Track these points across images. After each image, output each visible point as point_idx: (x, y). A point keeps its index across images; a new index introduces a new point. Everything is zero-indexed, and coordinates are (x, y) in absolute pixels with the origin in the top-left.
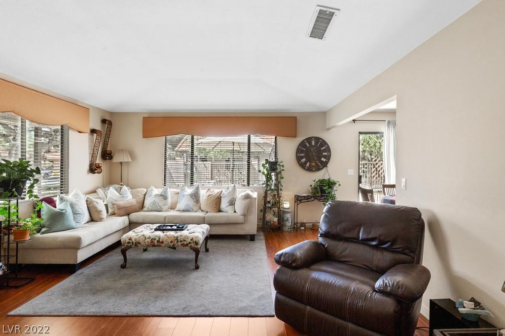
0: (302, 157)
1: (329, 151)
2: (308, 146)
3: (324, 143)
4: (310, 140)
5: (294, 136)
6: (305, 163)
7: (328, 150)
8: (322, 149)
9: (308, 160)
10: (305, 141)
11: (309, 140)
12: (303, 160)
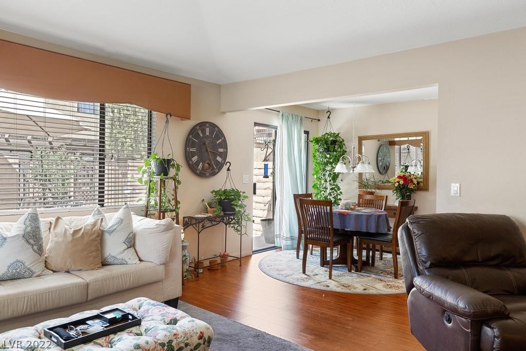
0: (193, 154)
1: (226, 148)
2: (201, 135)
3: (220, 134)
4: (203, 127)
5: (185, 116)
6: (197, 163)
7: (224, 145)
8: (218, 142)
9: (201, 159)
10: (198, 128)
11: (202, 125)
12: (195, 159)
